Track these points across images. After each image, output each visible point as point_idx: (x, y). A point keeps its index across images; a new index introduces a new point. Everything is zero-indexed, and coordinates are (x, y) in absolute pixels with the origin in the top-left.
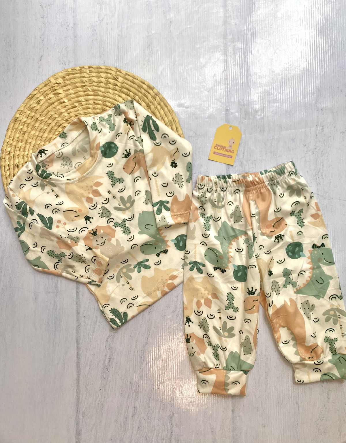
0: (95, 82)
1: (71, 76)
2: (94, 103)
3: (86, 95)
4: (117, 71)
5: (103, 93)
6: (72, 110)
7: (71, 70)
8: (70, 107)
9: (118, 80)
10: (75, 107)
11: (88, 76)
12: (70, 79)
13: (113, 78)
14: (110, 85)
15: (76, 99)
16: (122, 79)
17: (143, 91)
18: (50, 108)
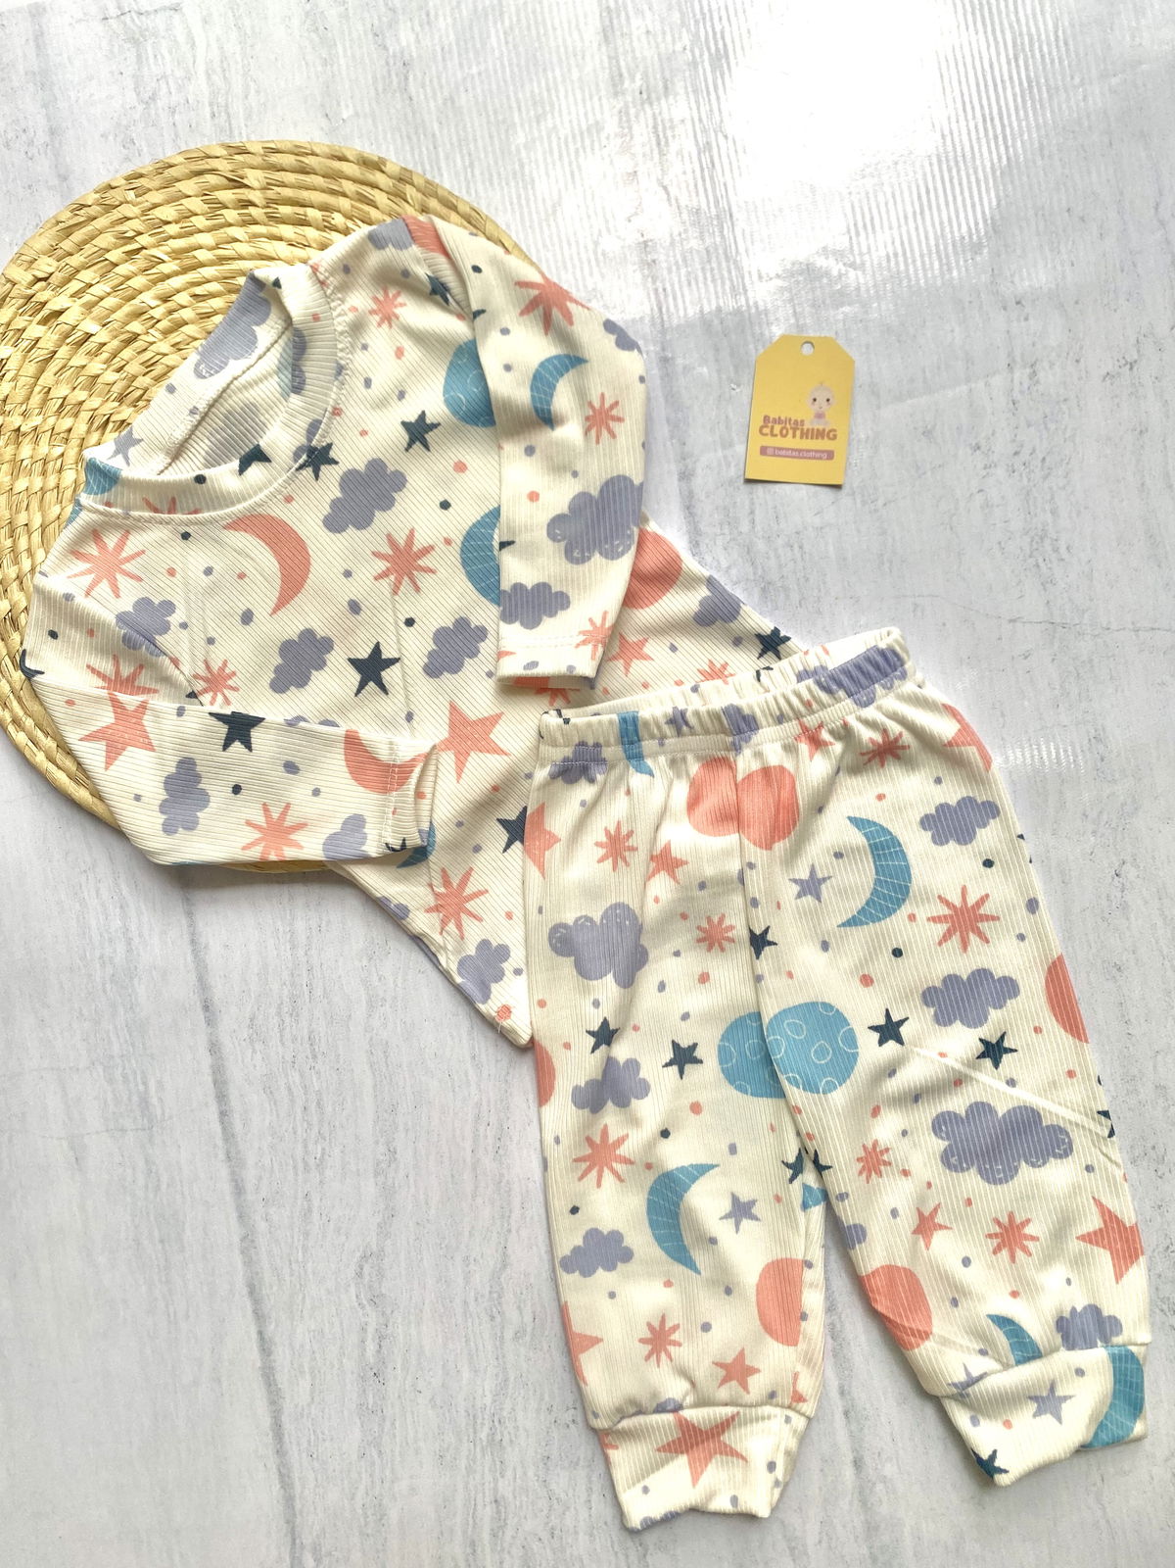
0: (169, 223)
1: (78, 236)
2: (195, 296)
3: (155, 282)
4: (232, 151)
5: (210, 249)
6: (127, 353)
7: (70, 214)
8: (115, 343)
9: (245, 181)
10: (135, 337)
11: (136, 210)
12: (80, 247)
13: (225, 182)
14: (223, 211)
15: (127, 308)
16: (259, 173)
17: (349, 187)
18: (47, 378)
